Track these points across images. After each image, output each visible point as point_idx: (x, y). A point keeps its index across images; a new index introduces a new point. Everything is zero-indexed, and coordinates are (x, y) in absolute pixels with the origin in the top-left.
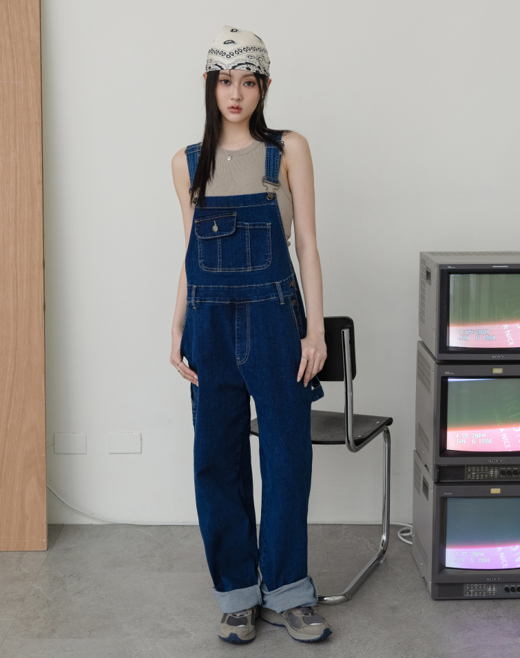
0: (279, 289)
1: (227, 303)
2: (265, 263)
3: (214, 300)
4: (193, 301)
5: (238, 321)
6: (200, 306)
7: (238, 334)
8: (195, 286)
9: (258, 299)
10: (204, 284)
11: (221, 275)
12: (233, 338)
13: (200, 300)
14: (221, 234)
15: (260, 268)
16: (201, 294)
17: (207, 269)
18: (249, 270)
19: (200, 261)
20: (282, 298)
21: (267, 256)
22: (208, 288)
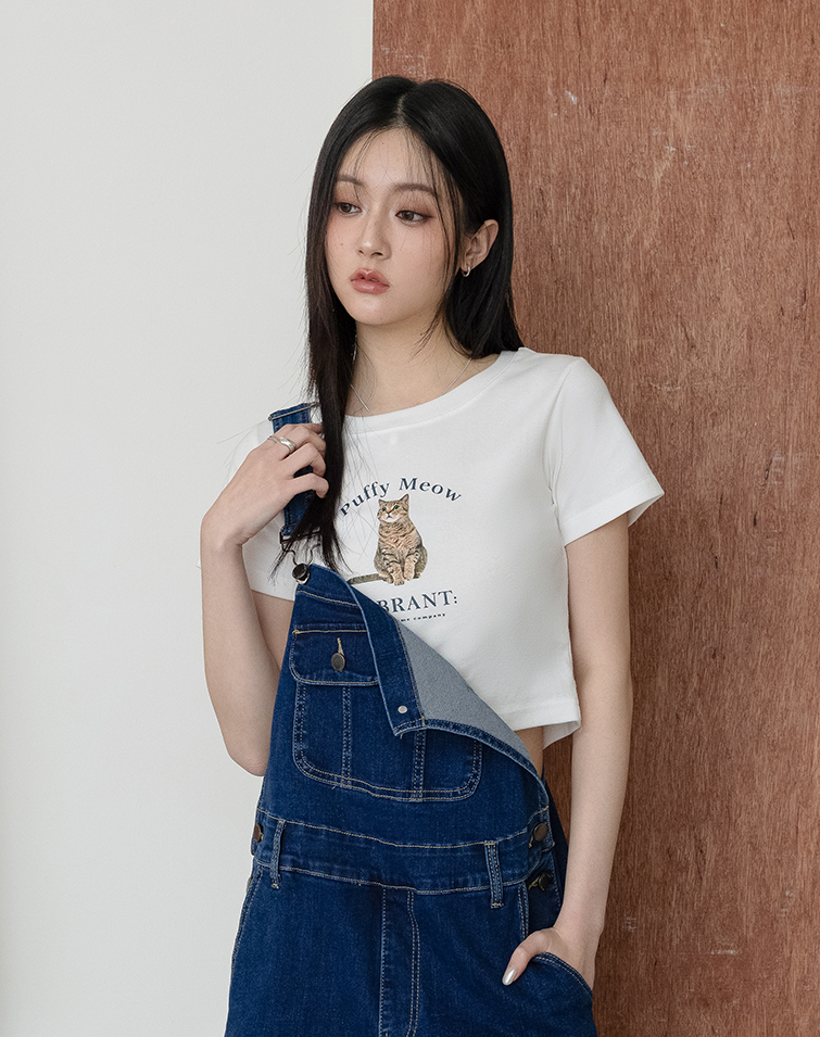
0: (492, 860)
1: (361, 882)
2: (460, 784)
3: (330, 871)
4: (274, 865)
5: (387, 935)
6: (294, 882)
7: (386, 970)
8: (282, 821)
9: (434, 887)
10: (306, 820)
11: (350, 798)
12: (374, 981)
13: (294, 864)
14: (351, 678)
15: (450, 795)
16: (298, 848)
17: (313, 773)
18: (416, 797)
19: (296, 747)
20: (496, 892)
21: (470, 763)
22: (317, 832)
